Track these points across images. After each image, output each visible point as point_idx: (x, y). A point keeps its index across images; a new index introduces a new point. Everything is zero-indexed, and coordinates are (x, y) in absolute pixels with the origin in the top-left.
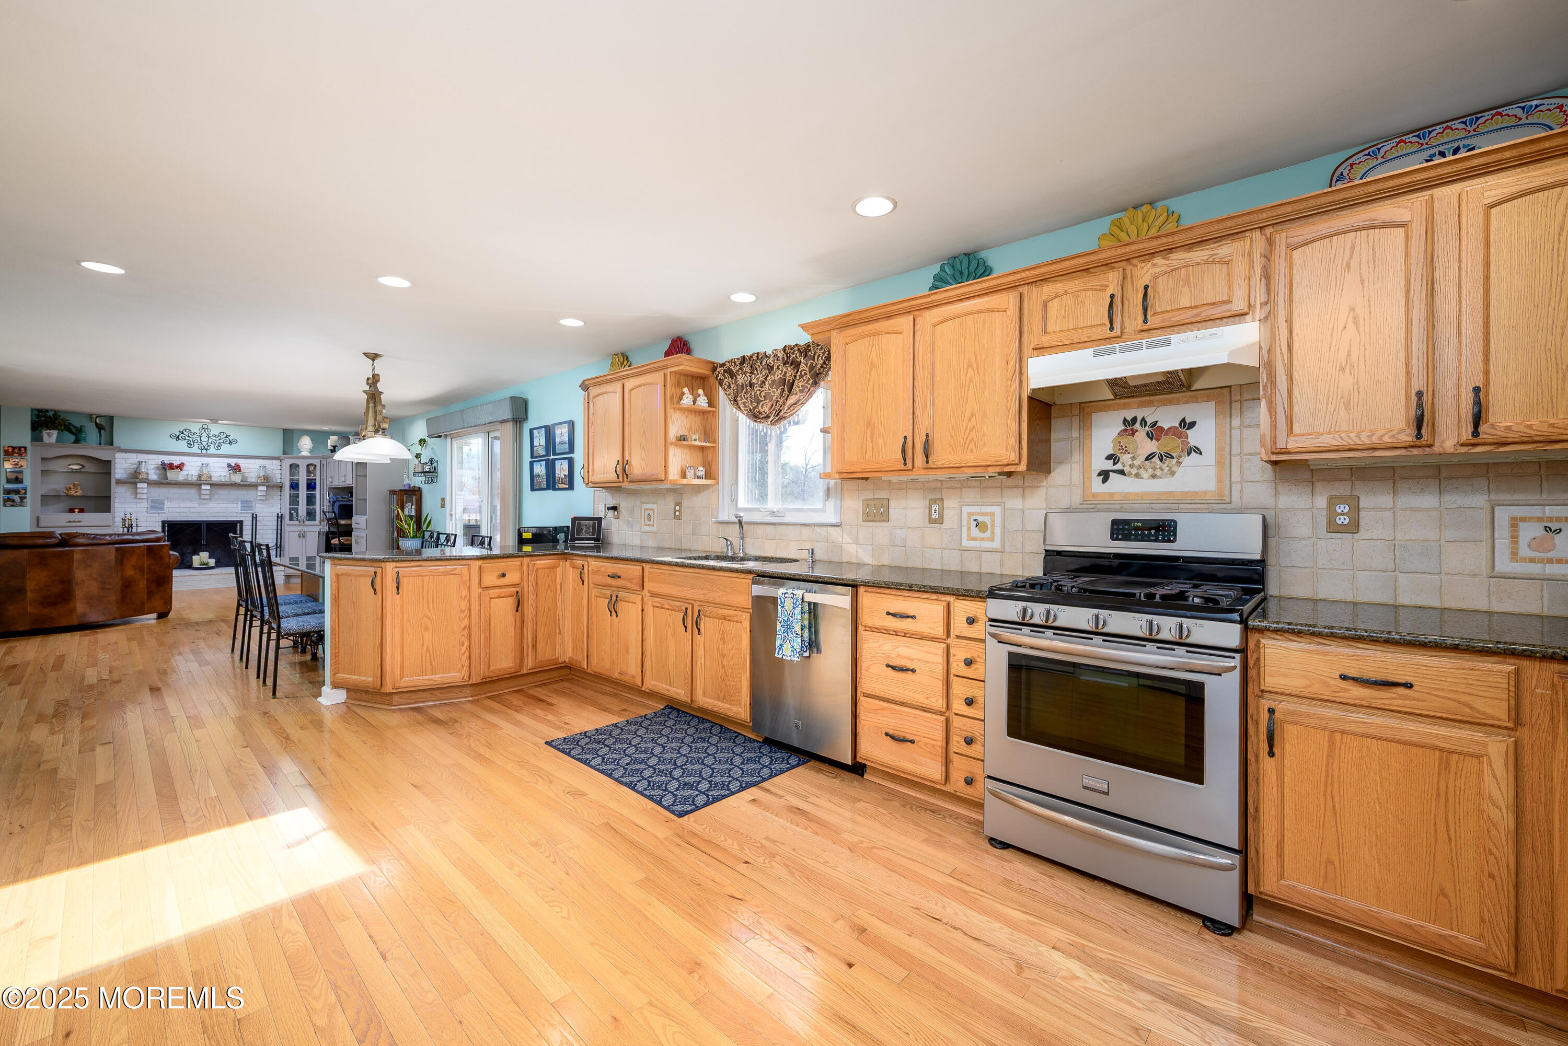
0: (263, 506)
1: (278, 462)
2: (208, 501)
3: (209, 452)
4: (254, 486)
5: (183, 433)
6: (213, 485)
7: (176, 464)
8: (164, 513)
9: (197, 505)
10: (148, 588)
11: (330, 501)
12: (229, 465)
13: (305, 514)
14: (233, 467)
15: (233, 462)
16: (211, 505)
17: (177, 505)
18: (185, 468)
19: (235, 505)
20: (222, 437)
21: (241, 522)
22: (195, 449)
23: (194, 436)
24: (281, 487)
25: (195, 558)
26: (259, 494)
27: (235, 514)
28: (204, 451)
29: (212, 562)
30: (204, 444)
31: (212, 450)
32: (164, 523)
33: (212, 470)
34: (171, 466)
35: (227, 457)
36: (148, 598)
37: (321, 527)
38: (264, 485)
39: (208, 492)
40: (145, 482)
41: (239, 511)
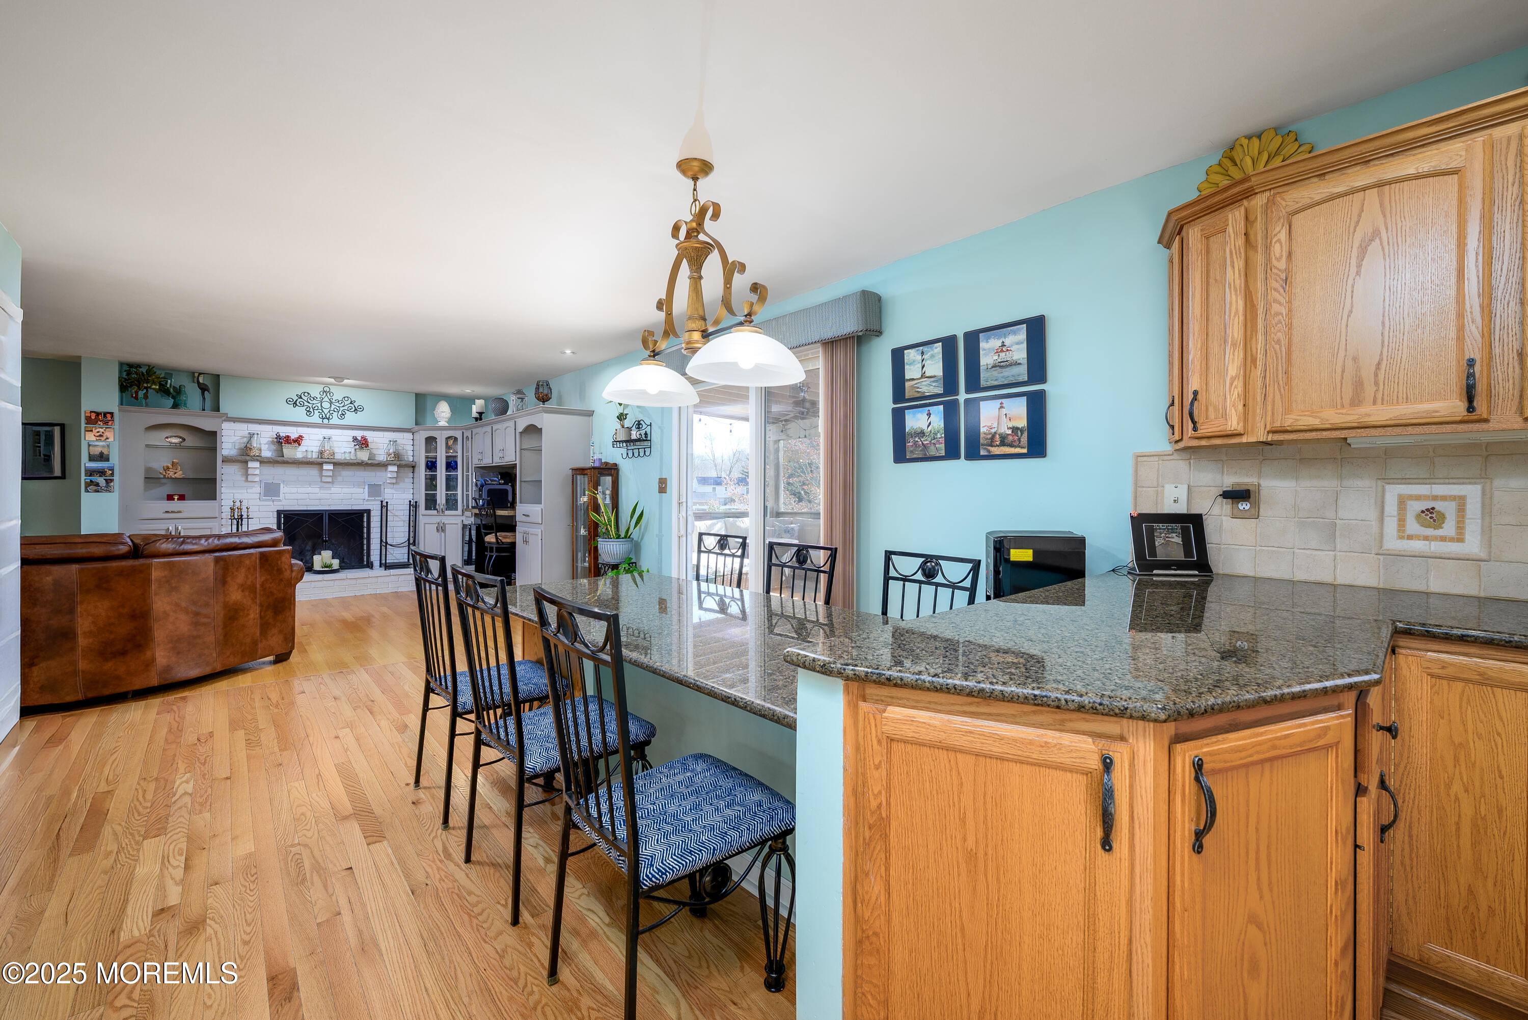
0: (393, 491)
1: (410, 436)
2: (330, 485)
3: (331, 422)
4: (383, 465)
5: (301, 398)
6: (336, 464)
7: (294, 436)
8: (280, 501)
9: (317, 490)
10: (261, 617)
11: (476, 485)
12: (355, 439)
13: (444, 501)
14: (360, 441)
15: (359, 434)
16: (333, 490)
17: (294, 490)
18: (303, 443)
19: (361, 491)
20: (346, 403)
21: (368, 512)
22: (315, 418)
23: (315, 402)
24: (413, 467)
25: (316, 558)
26: (389, 475)
27: (361, 502)
28: (326, 421)
29: (336, 563)
30: (326, 411)
31: (335, 420)
32: (279, 513)
33: (335, 444)
34: (288, 440)
35: (353, 429)
36: (261, 633)
37: (464, 518)
38: (395, 465)
39: (330, 474)
40: (257, 460)
41: (367, 498)
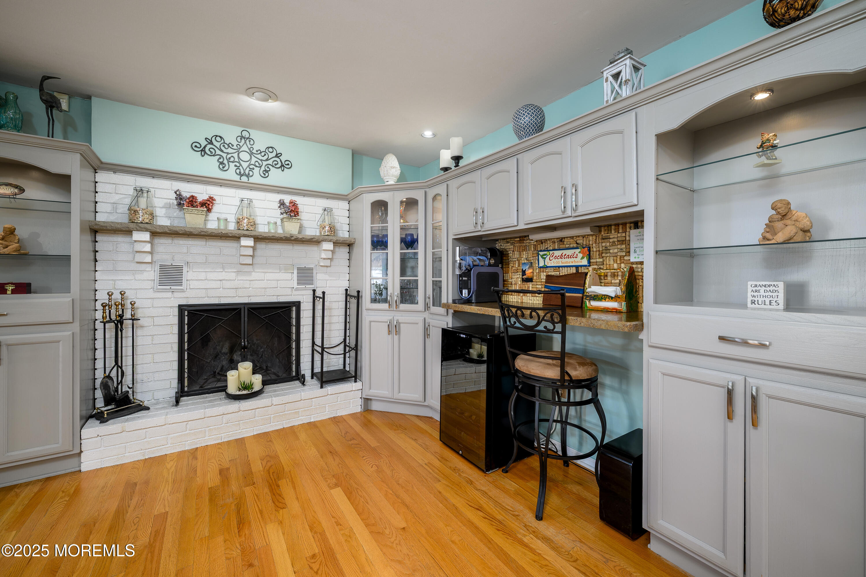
0: (327, 277)
1: (344, 205)
2: (249, 268)
3: (251, 180)
4: (316, 242)
5: (211, 143)
6: (259, 239)
7: (201, 198)
8: (182, 291)
9: (233, 276)
11: (460, 267)
12: (282, 204)
13: (397, 291)
14: (288, 207)
15: (287, 199)
16: (255, 275)
17: (202, 276)
18: (215, 208)
19: (288, 276)
20: (271, 155)
21: (298, 305)
22: (231, 174)
23: (230, 150)
24: (350, 245)
25: (231, 376)
26: (323, 256)
27: (289, 291)
28: (244, 179)
29: (257, 380)
30: (245, 165)
31: (256, 178)
32: (181, 308)
33: (259, 212)
34: (192, 201)
35: (279, 192)
37: (426, 315)
38: (330, 241)
39: (250, 252)
40: (147, 230)
41: (296, 286)
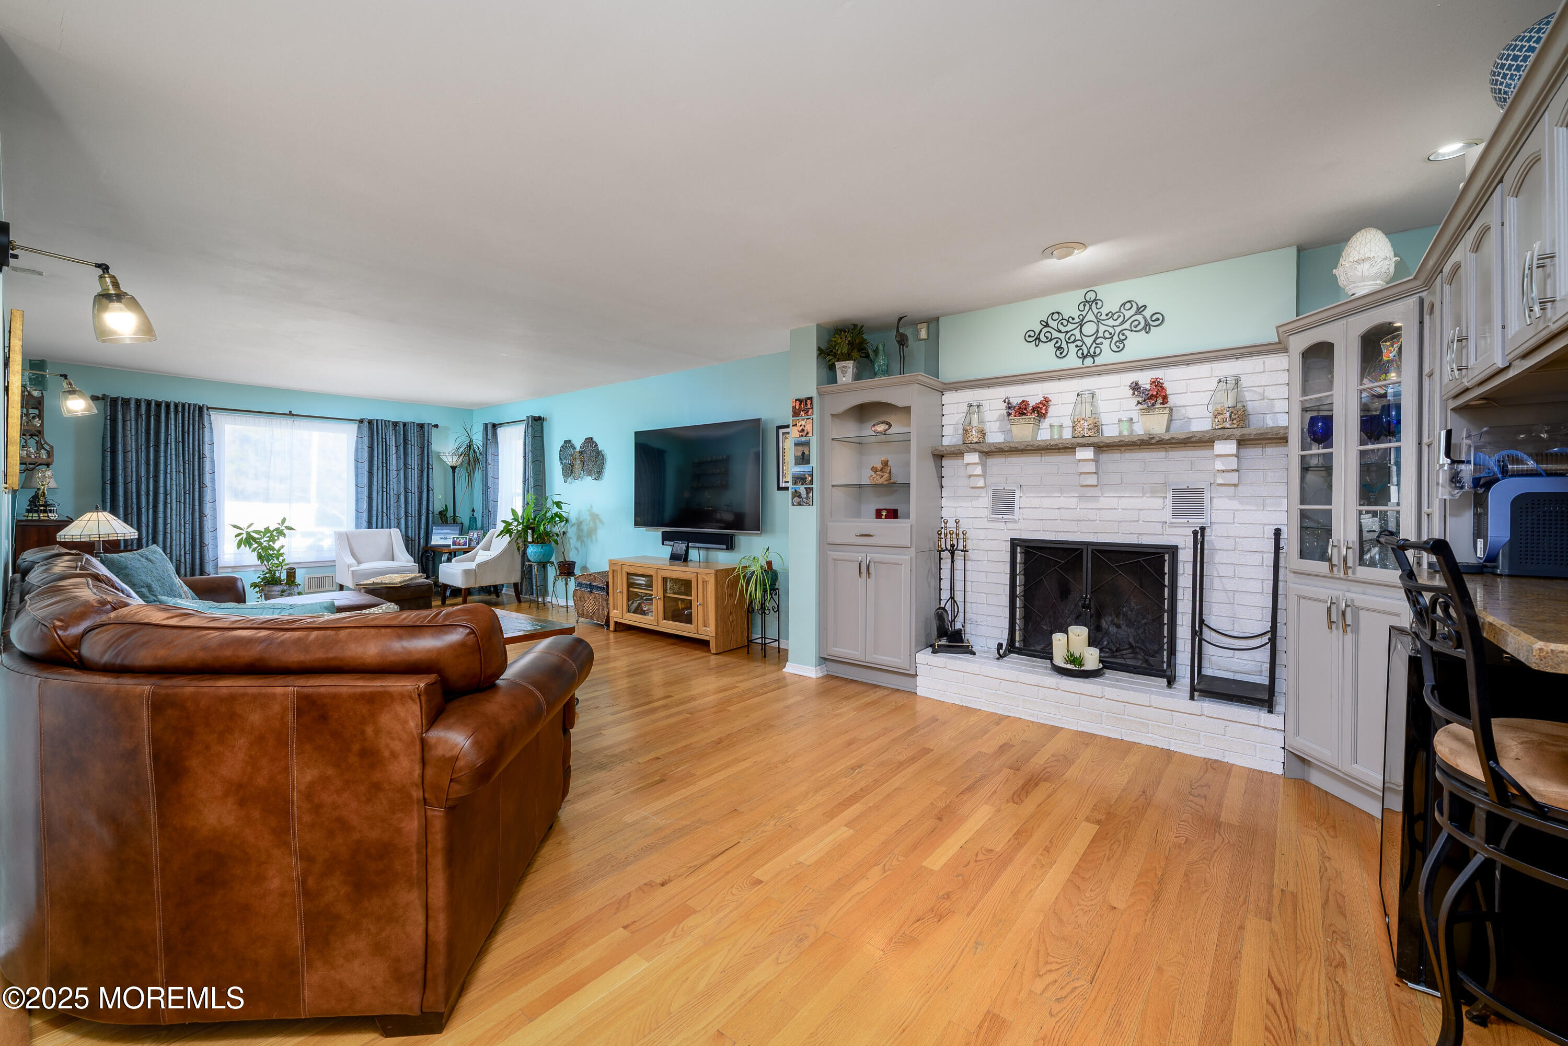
0: (1235, 504)
1: (1277, 361)
2: (1096, 492)
4: (1204, 441)
5: (1047, 325)
6: (1102, 448)
7: (1033, 401)
8: (1015, 521)
9: (1073, 502)
11: (1455, 479)
12: (1135, 387)
13: (1351, 536)
14: (1148, 393)
15: (1145, 379)
16: (1104, 502)
17: (1039, 502)
18: (1052, 411)
19: (1158, 503)
20: (1128, 314)
21: (1173, 550)
22: (1072, 360)
23: (1070, 327)
25: (1058, 639)
26: (1219, 465)
27: (1158, 529)
28: (1088, 362)
29: (1091, 658)
30: (1089, 341)
31: (1107, 356)
32: (1014, 543)
33: (1102, 407)
34: (1023, 408)
35: (1138, 369)
36: (308, 941)
38: (1228, 438)
39: (1091, 467)
40: (975, 451)
41: (1168, 517)
